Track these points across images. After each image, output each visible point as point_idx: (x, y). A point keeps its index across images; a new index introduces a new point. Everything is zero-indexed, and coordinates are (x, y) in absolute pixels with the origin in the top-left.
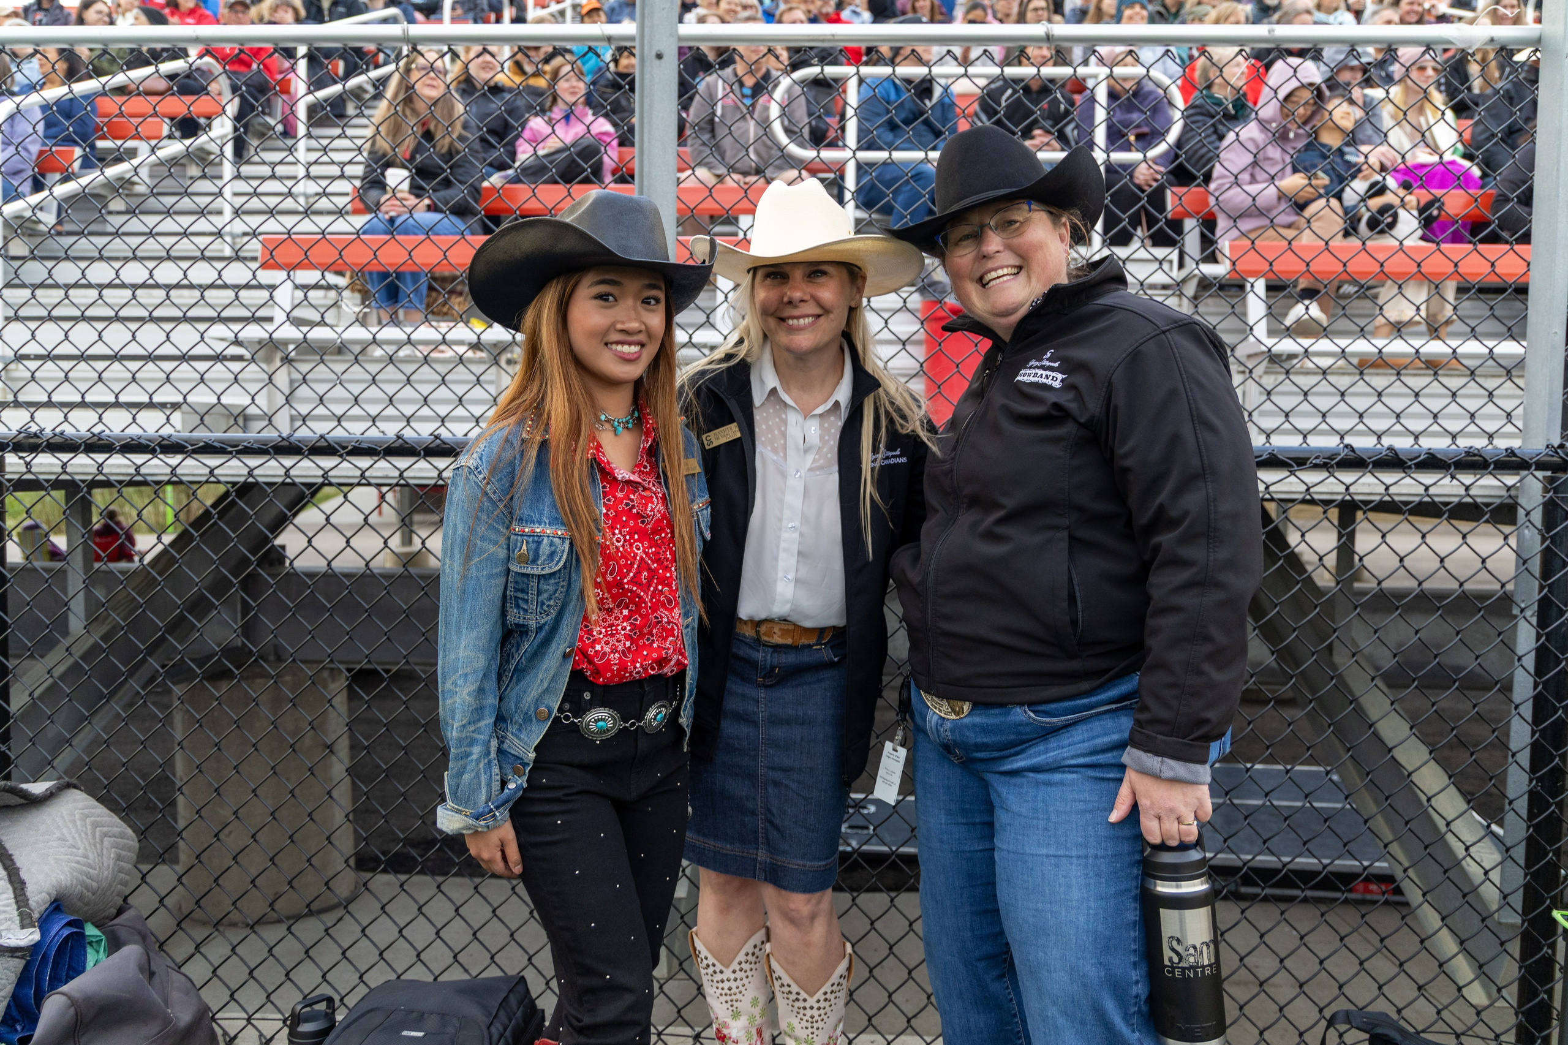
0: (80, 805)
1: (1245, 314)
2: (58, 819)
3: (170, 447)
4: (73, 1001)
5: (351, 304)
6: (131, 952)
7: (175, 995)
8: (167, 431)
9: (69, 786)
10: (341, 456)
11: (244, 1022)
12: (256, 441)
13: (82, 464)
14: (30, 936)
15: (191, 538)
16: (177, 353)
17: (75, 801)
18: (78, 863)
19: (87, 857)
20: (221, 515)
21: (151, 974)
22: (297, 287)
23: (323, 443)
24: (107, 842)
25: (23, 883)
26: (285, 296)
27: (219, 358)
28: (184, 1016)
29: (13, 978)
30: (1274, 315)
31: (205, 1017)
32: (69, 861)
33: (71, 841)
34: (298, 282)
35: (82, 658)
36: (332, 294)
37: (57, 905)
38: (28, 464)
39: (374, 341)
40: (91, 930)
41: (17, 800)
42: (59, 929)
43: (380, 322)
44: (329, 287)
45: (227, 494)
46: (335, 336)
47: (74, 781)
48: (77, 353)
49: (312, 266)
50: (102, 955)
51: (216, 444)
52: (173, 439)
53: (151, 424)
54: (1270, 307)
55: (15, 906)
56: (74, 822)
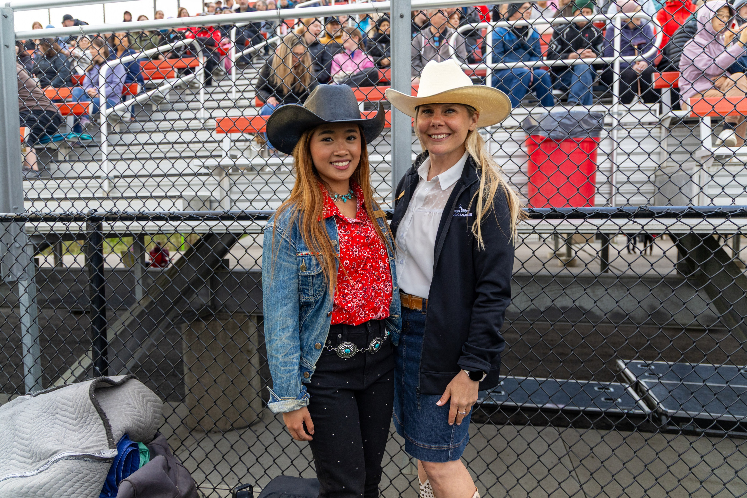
0: (137, 387)
1: (699, 136)
2: (127, 394)
3: (174, 217)
4: (133, 485)
5: (256, 148)
6: (159, 459)
7: (180, 479)
8: (173, 210)
9: (132, 377)
10: (252, 220)
11: (212, 490)
12: (213, 214)
13: (135, 226)
14: (112, 453)
15: (185, 261)
16: (177, 173)
17: (135, 385)
18: (135, 415)
19: (140, 412)
20: (198, 249)
21: (169, 468)
22: (232, 141)
23: (243, 214)
24: (149, 404)
25: (110, 426)
26: (226, 144)
27: (196, 175)
28: (184, 489)
29: (106, 472)
30: (715, 135)
31: (194, 489)
32: (132, 415)
33: (132, 405)
34: (232, 139)
35: (137, 317)
36: (248, 144)
37: (126, 436)
38: (112, 227)
39: (267, 164)
40: (142, 446)
41: (108, 385)
42: (127, 448)
43: (269, 155)
44: (247, 140)
45: (200, 240)
46: (248, 163)
47: (135, 375)
48: (133, 174)
49: (237, 131)
50: (147, 458)
51: (195, 216)
52: (175, 214)
53: (166, 206)
54: (713, 130)
55: (106, 438)
56: (134, 395)
